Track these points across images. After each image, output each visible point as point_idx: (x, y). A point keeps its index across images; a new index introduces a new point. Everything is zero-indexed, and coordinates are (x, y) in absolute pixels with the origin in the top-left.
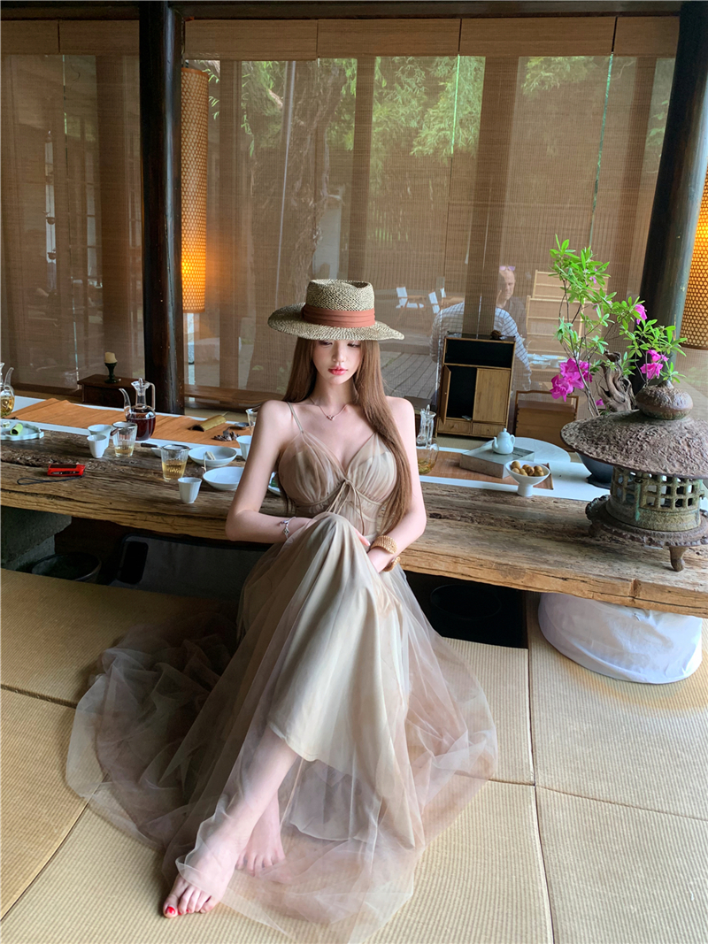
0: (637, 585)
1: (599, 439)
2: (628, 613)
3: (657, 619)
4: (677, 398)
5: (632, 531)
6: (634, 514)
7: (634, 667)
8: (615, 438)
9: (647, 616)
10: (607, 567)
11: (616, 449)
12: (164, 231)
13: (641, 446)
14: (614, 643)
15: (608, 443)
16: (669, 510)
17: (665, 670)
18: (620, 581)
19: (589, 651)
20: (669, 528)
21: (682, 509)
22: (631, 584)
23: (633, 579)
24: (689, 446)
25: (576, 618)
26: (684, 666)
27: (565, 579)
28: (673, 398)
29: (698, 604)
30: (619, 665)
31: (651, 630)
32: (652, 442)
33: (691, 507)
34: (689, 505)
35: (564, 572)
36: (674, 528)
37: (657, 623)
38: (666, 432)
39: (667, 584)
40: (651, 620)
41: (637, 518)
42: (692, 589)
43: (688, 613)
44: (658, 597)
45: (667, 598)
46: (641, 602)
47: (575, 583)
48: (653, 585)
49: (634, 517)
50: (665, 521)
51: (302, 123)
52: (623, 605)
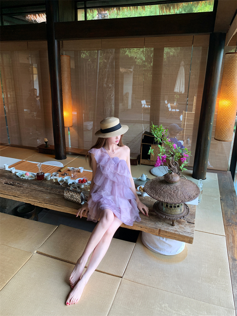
0: (160, 230)
1: (152, 188)
2: (158, 237)
3: (166, 240)
4: (173, 178)
5: (162, 213)
6: (163, 209)
7: (161, 251)
8: (156, 188)
9: (163, 239)
10: (154, 224)
11: (155, 192)
12: (57, 105)
13: (161, 192)
14: (156, 245)
15: (154, 190)
16: (172, 209)
17: (170, 252)
18: (155, 229)
19: (151, 246)
20: (172, 214)
21: (175, 209)
22: (158, 230)
23: (159, 229)
24: (174, 193)
25: (147, 236)
26: (177, 252)
27: (141, 227)
28: (172, 178)
29: (176, 237)
30: (158, 250)
31: (164, 242)
32: (164, 191)
33: (178, 208)
34: (178, 207)
35: (141, 225)
36: (174, 214)
37: (166, 241)
38: (169, 188)
39: (168, 231)
40: (164, 240)
41: (164, 210)
42: (174, 232)
43: (173, 239)
44: (165, 234)
45: (168, 235)
46: (161, 235)
47: (144, 228)
48: (164, 231)
49: (163, 210)
50: (171, 211)
51: (106, 61)
52: (156, 235)
